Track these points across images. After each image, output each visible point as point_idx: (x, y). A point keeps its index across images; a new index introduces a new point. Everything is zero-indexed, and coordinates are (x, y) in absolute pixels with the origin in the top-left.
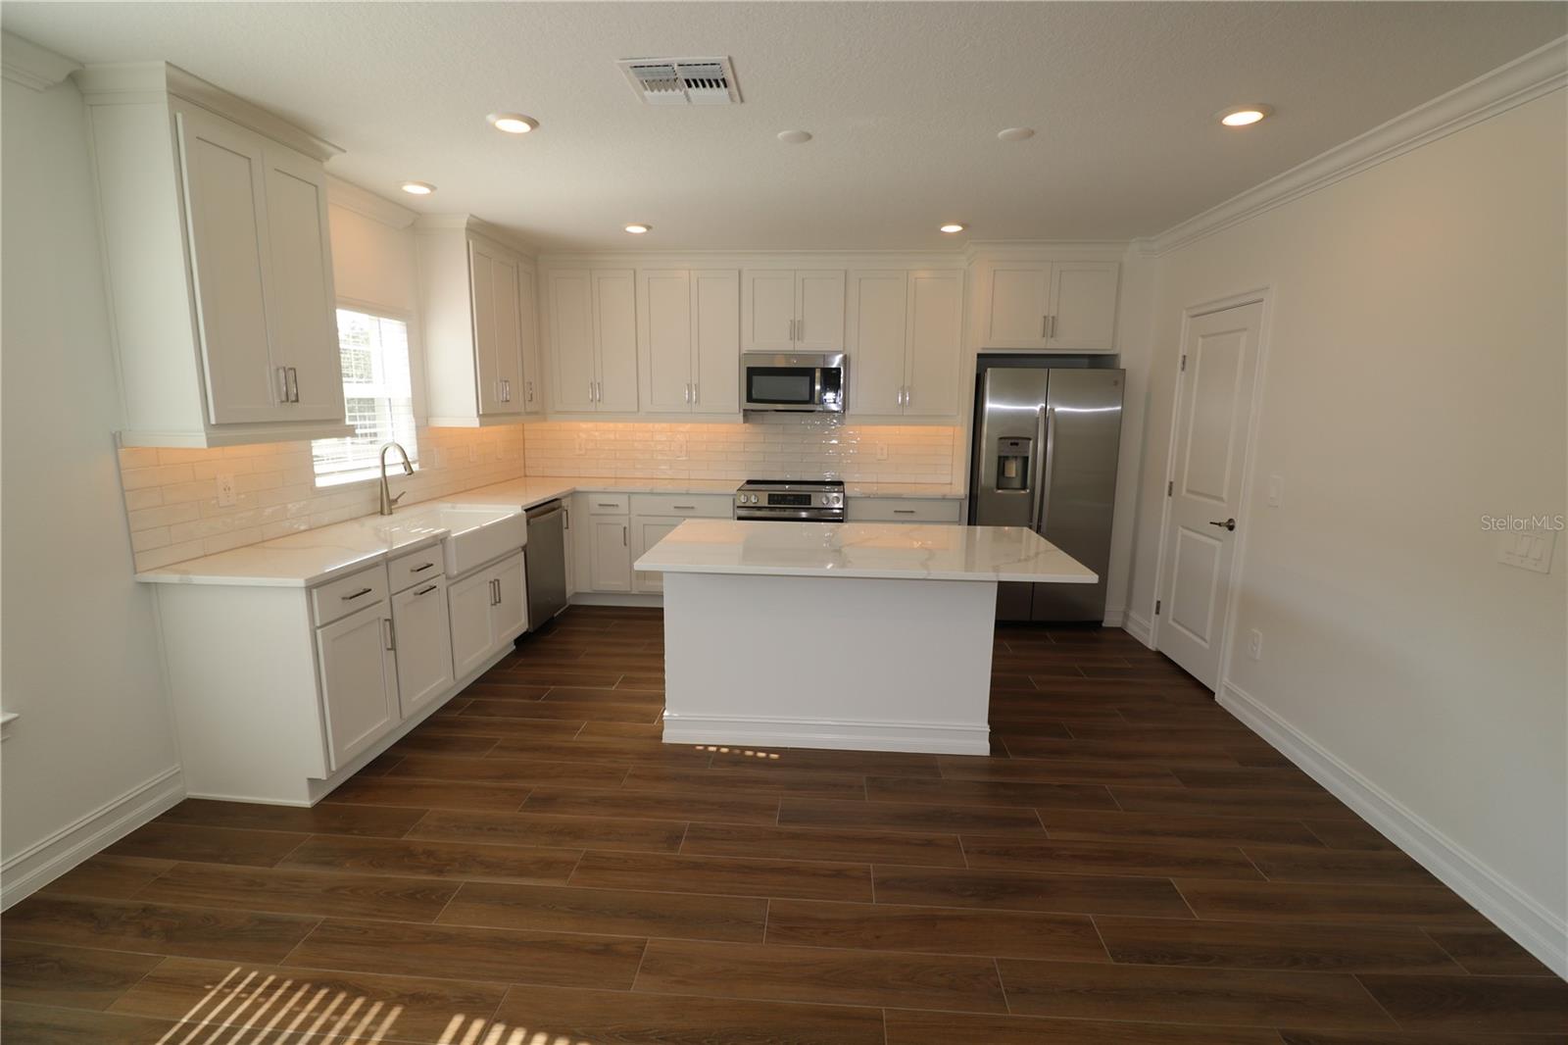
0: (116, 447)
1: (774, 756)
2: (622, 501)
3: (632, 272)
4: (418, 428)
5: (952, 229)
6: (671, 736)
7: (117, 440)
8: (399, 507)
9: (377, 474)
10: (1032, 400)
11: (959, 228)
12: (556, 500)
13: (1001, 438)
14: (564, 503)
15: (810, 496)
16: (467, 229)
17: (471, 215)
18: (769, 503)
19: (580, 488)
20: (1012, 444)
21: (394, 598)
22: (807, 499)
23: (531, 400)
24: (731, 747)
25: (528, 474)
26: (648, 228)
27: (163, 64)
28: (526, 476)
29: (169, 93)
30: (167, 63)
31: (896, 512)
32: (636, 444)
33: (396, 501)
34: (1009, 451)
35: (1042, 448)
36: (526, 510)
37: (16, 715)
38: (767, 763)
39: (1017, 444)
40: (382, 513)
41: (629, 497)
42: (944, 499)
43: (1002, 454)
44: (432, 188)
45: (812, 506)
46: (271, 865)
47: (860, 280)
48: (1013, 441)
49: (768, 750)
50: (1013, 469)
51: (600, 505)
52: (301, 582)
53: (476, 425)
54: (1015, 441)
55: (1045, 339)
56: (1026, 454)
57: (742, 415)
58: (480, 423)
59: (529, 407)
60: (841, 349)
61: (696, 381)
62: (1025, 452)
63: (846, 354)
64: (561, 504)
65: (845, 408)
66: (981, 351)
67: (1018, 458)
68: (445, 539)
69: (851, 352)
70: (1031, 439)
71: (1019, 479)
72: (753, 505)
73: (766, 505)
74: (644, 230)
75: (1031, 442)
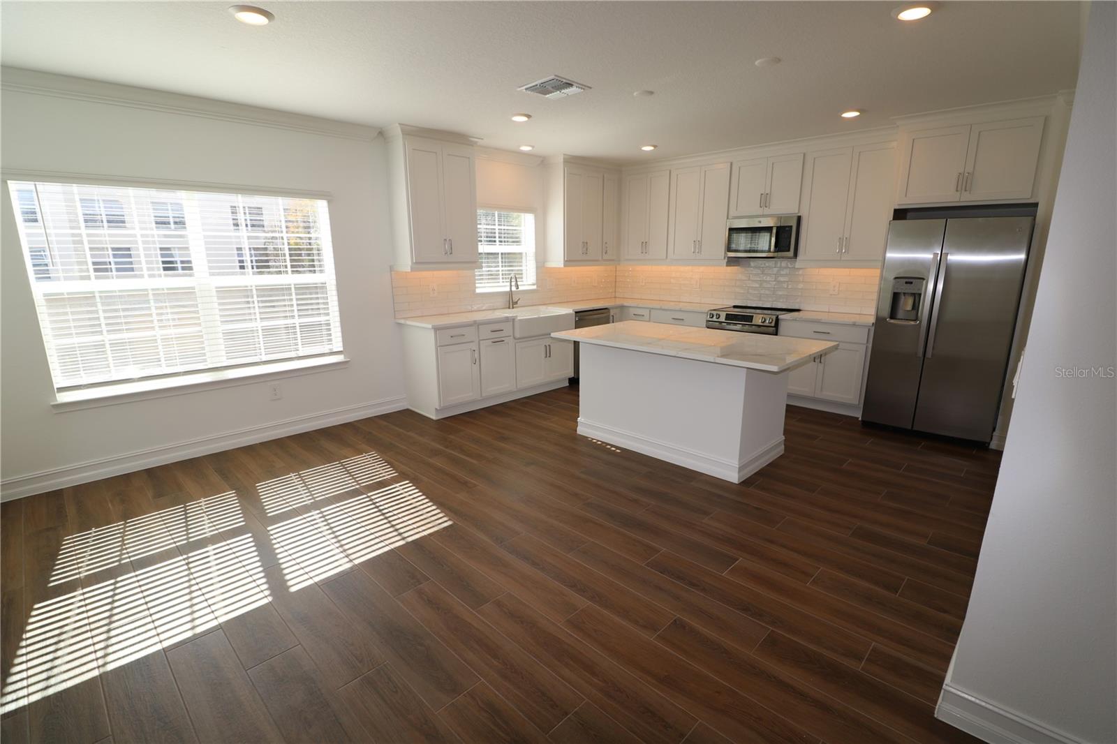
0: (391, 271)
1: (618, 451)
2: (647, 312)
3: (668, 172)
4: (537, 268)
5: (851, 114)
6: (581, 430)
7: (391, 269)
8: (518, 305)
9: (508, 289)
10: (926, 246)
11: (857, 114)
12: (606, 309)
13: (895, 278)
14: (612, 313)
15: (752, 316)
16: (564, 162)
17: (564, 154)
18: (726, 319)
19: (626, 304)
20: (906, 283)
21: (481, 342)
22: (750, 318)
23: (606, 253)
24: (603, 442)
26: (655, 146)
27: (397, 125)
28: (615, 297)
29: (403, 134)
30: (399, 124)
31: (815, 332)
32: (672, 280)
33: (516, 303)
34: (903, 288)
35: (933, 288)
36: (576, 312)
37: (348, 360)
38: (614, 453)
39: (911, 283)
40: (509, 308)
41: (650, 311)
42: (854, 325)
43: (896, 291)
44: (533, 147)
45: (753, 323)
46: (408, 431)
47: (815, 159)
48: (907, 280)
49: (617, 448)
50: (907, 304)
52: (430, 326)
53: (562, 266)
54: (909, 280)
55: (958, 193)
56: (919, 292)
57: (726, 260)
58: (565, 266)
59: (605, 257)
60: (797, 212)
61: (699, 239)
62: (919, 290)
63: (799, 215)
64: (609, 312)
65: (796, 255)
66: (897, 207)
67: (914, 294)
68: (514, 320)
69: (804, 214)
70: (923, 279)
71: (914, 312)
72: (717, 320)
73: (724, 320)
74: (652, 148)
75: (924, 282)
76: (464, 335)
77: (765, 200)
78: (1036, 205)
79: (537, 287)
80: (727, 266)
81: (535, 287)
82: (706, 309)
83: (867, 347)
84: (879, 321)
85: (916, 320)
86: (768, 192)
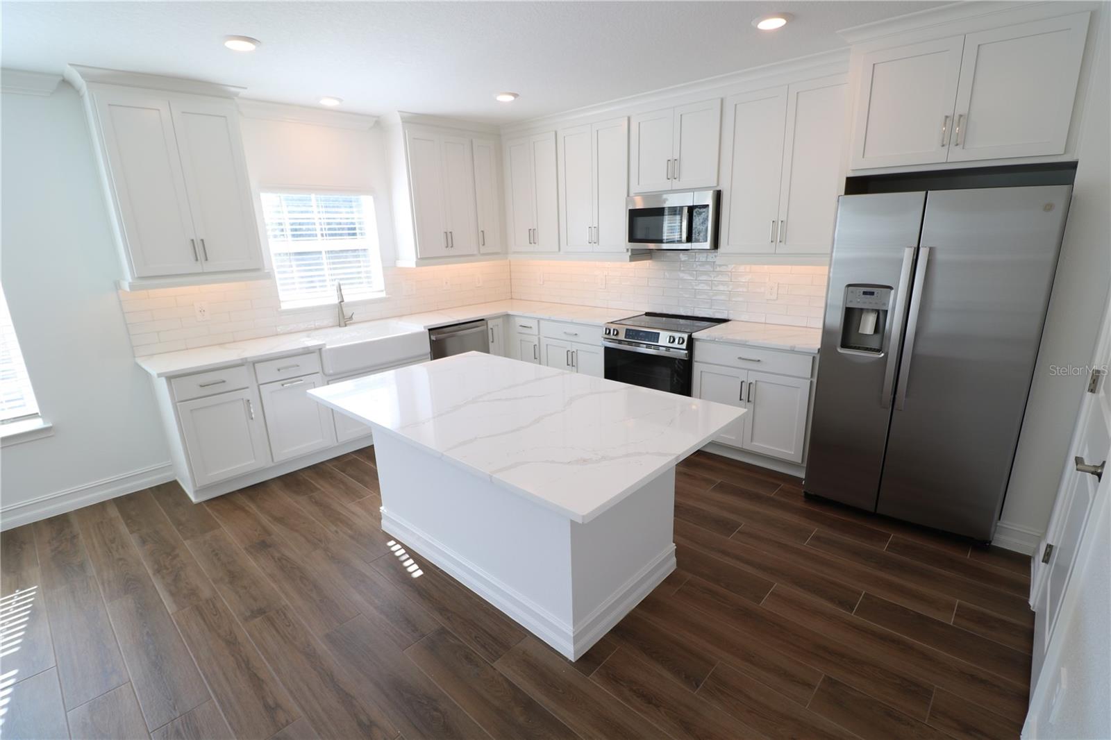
2: (533, 324)
3: (553, 133)
4: (385, 269)
5: (772, 24)
6: (386, 526)
8: (354, 323)
11: (782, 22)
12: (483, 320)
13: (849, 286)
14: (491, 324)
15: (659, 334)
16: (404, 122)
17: (400, 111)
18: (625, 338)
19: (510, 312)
20: (865, 293)
21: (263, 387)
22: (655, 336)
25: (513, 297)
26: (515, 95)
28: (512, 298)
31: (740, 358)
33: (351, 318)
34: (858, 302)
35: (904, 301)
36: (430, 330)
37: (50, 425)
39: (872, 293)
40: (340, 326)
41: (538, 321)
42: (792, 351)
43: (849, 306)
47: (736, 106)
48: (866, 289)
50: (868, 325)
51: (521, 326)
53: (414, 266)
54: (869, 290)
55: (945, 150)
56: (884, 308)
57: (629, 253)
58: (418, 265)
59: (483, 250)
60: (715, 185)
61: (596, 225)
62: (884, 304)
63: (718, 189)
64: (487, 324)
65: (716, 244)
66: (851, 175)
67: (878, 311)
68: (320, 350)
69: (724, 187)
70: (891, 288)
71: (878, 337)
72: (614, 337)
73: (624, 339)
74: (511, 98)
75: (893, 292)
76: (224, 382)
77: (674, 168)
78: (1073, 166)
79: (387, 293)
80: (631, 261)
81: (383, 295)
82: (603, 321)
83: (811, 382)
84: (826, 349)
85: (879, 351)
86: (677, 157)
